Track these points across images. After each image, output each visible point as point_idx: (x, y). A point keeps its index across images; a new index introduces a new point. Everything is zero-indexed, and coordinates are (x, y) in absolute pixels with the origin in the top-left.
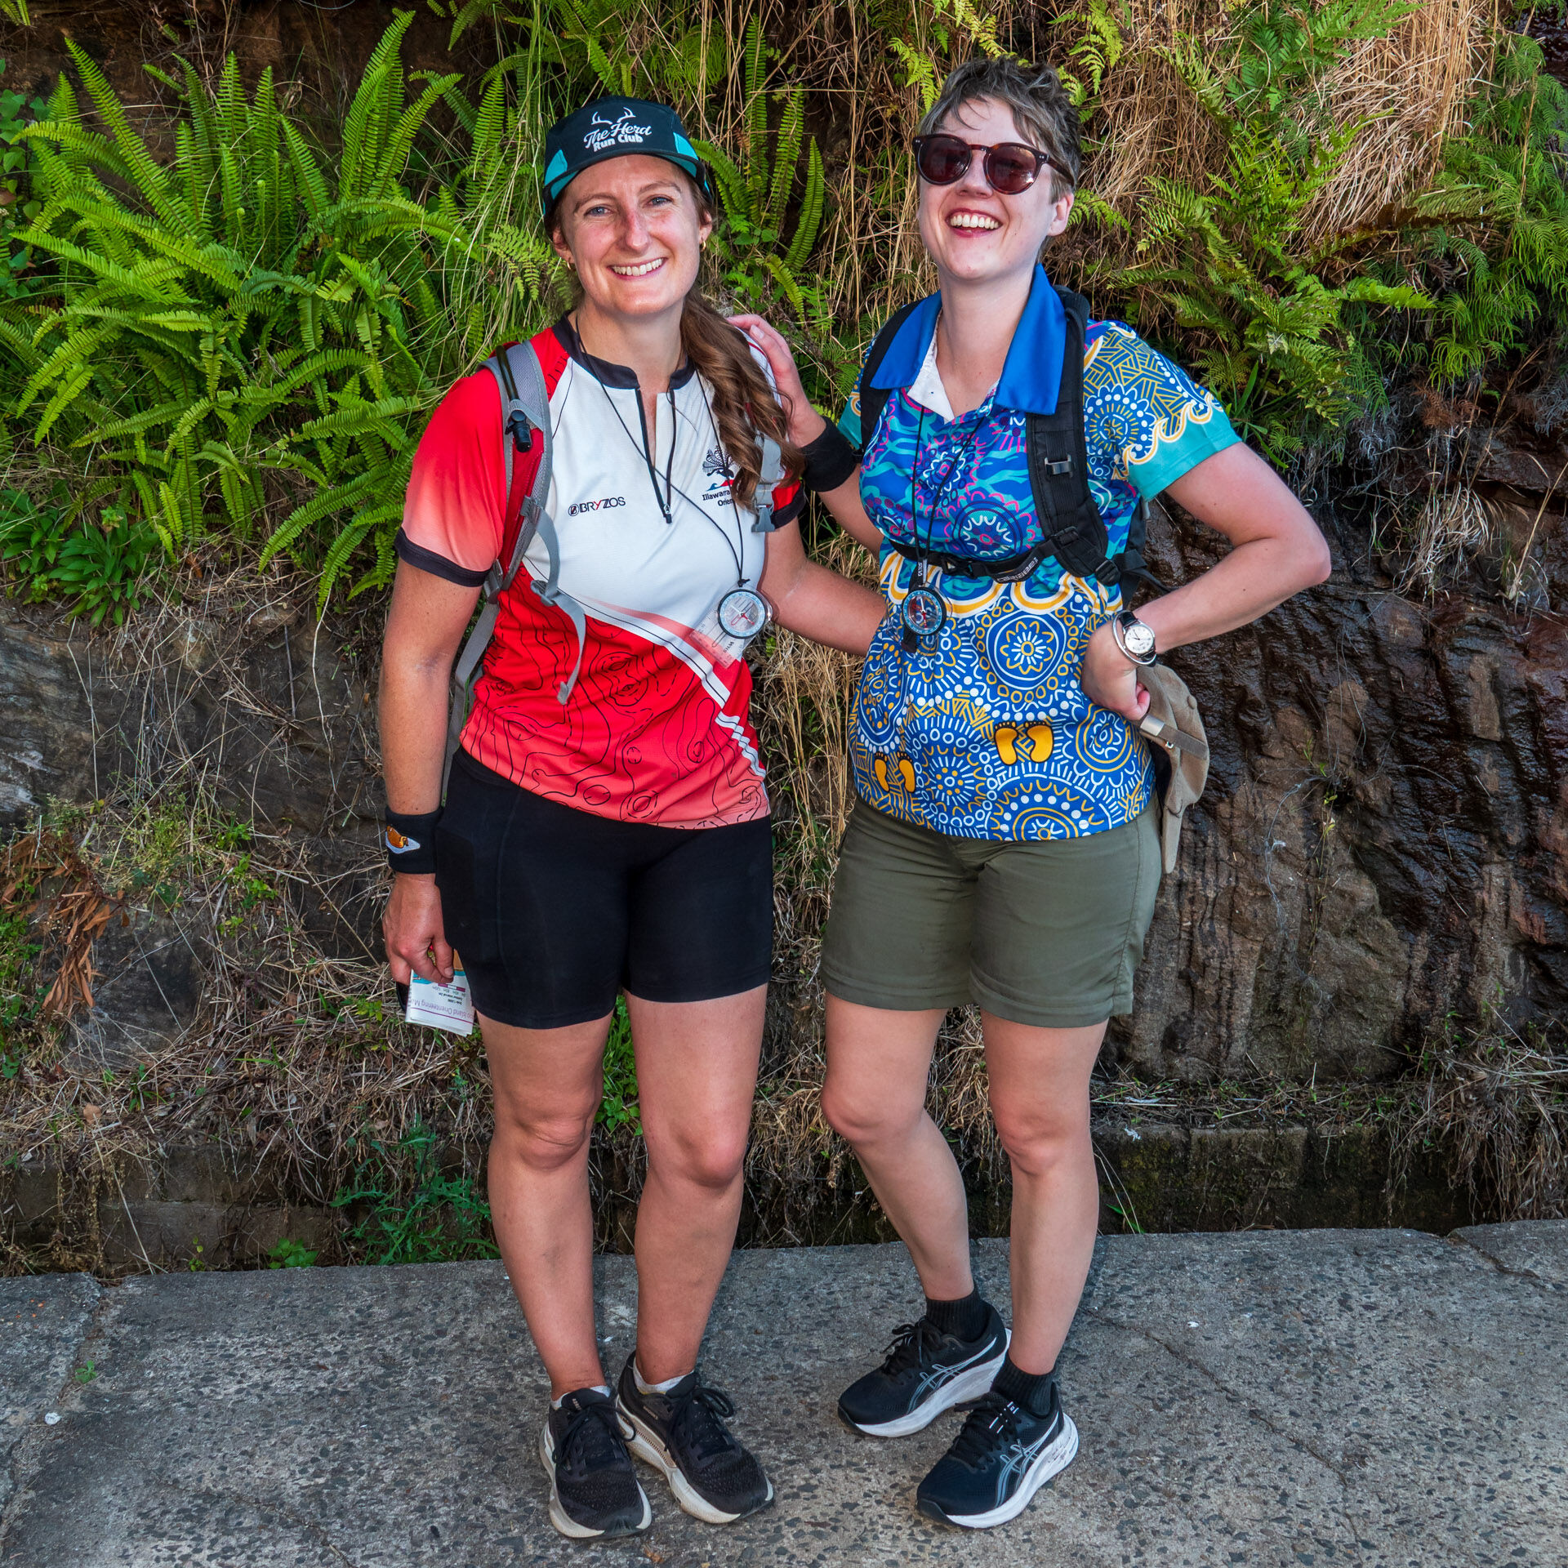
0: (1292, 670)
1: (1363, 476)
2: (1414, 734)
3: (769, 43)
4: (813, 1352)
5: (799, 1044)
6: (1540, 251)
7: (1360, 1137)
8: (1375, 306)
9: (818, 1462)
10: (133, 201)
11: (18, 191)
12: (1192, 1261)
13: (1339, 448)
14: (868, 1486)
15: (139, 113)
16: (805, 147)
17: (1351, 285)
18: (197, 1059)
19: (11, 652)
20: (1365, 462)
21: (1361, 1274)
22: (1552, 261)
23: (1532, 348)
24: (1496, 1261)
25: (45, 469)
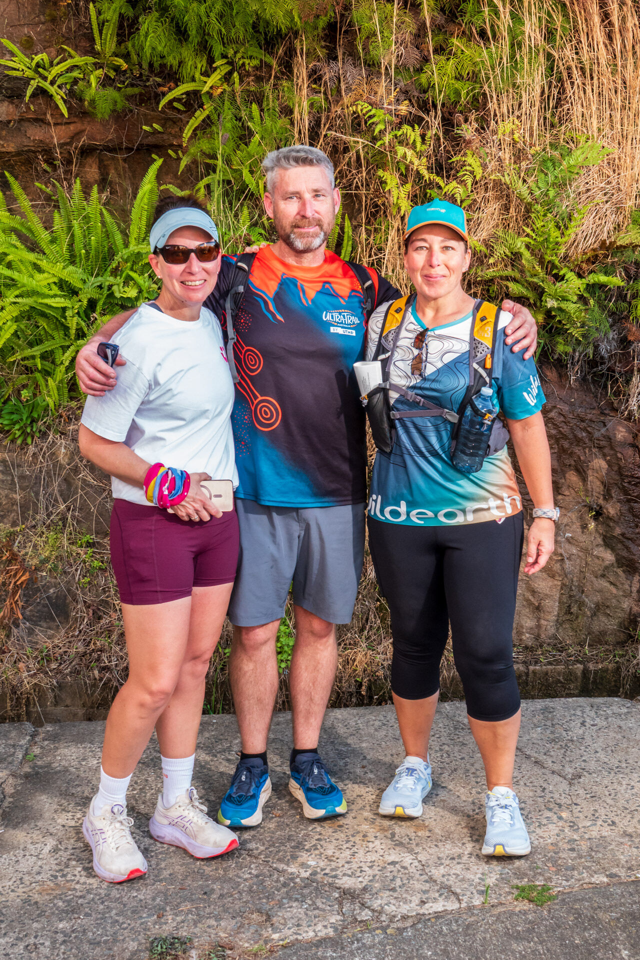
0: (572, 454)
2: (629, 483)
7: (608, 669)
13: (590, 351)
16: (343, 218)
17: (591, 276)
20: (602, 357)
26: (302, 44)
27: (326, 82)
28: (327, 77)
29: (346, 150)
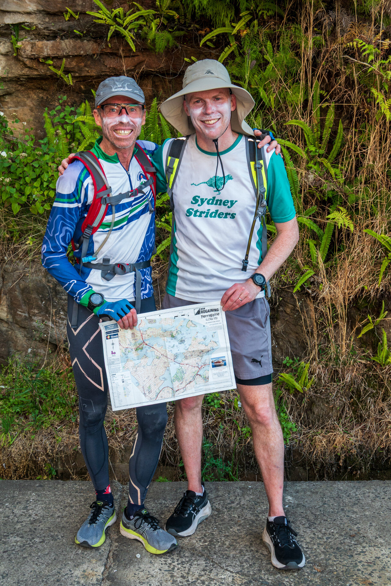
3: (322, 89)
4: (354, 512)
5: (329, 418)
9: (364, 544)
11: (71, 138)
14: (382, 552)
16: (336, 123)
18: (132, 418)
27: (325, 27)
28: (327, 21)
29: (338, 75)
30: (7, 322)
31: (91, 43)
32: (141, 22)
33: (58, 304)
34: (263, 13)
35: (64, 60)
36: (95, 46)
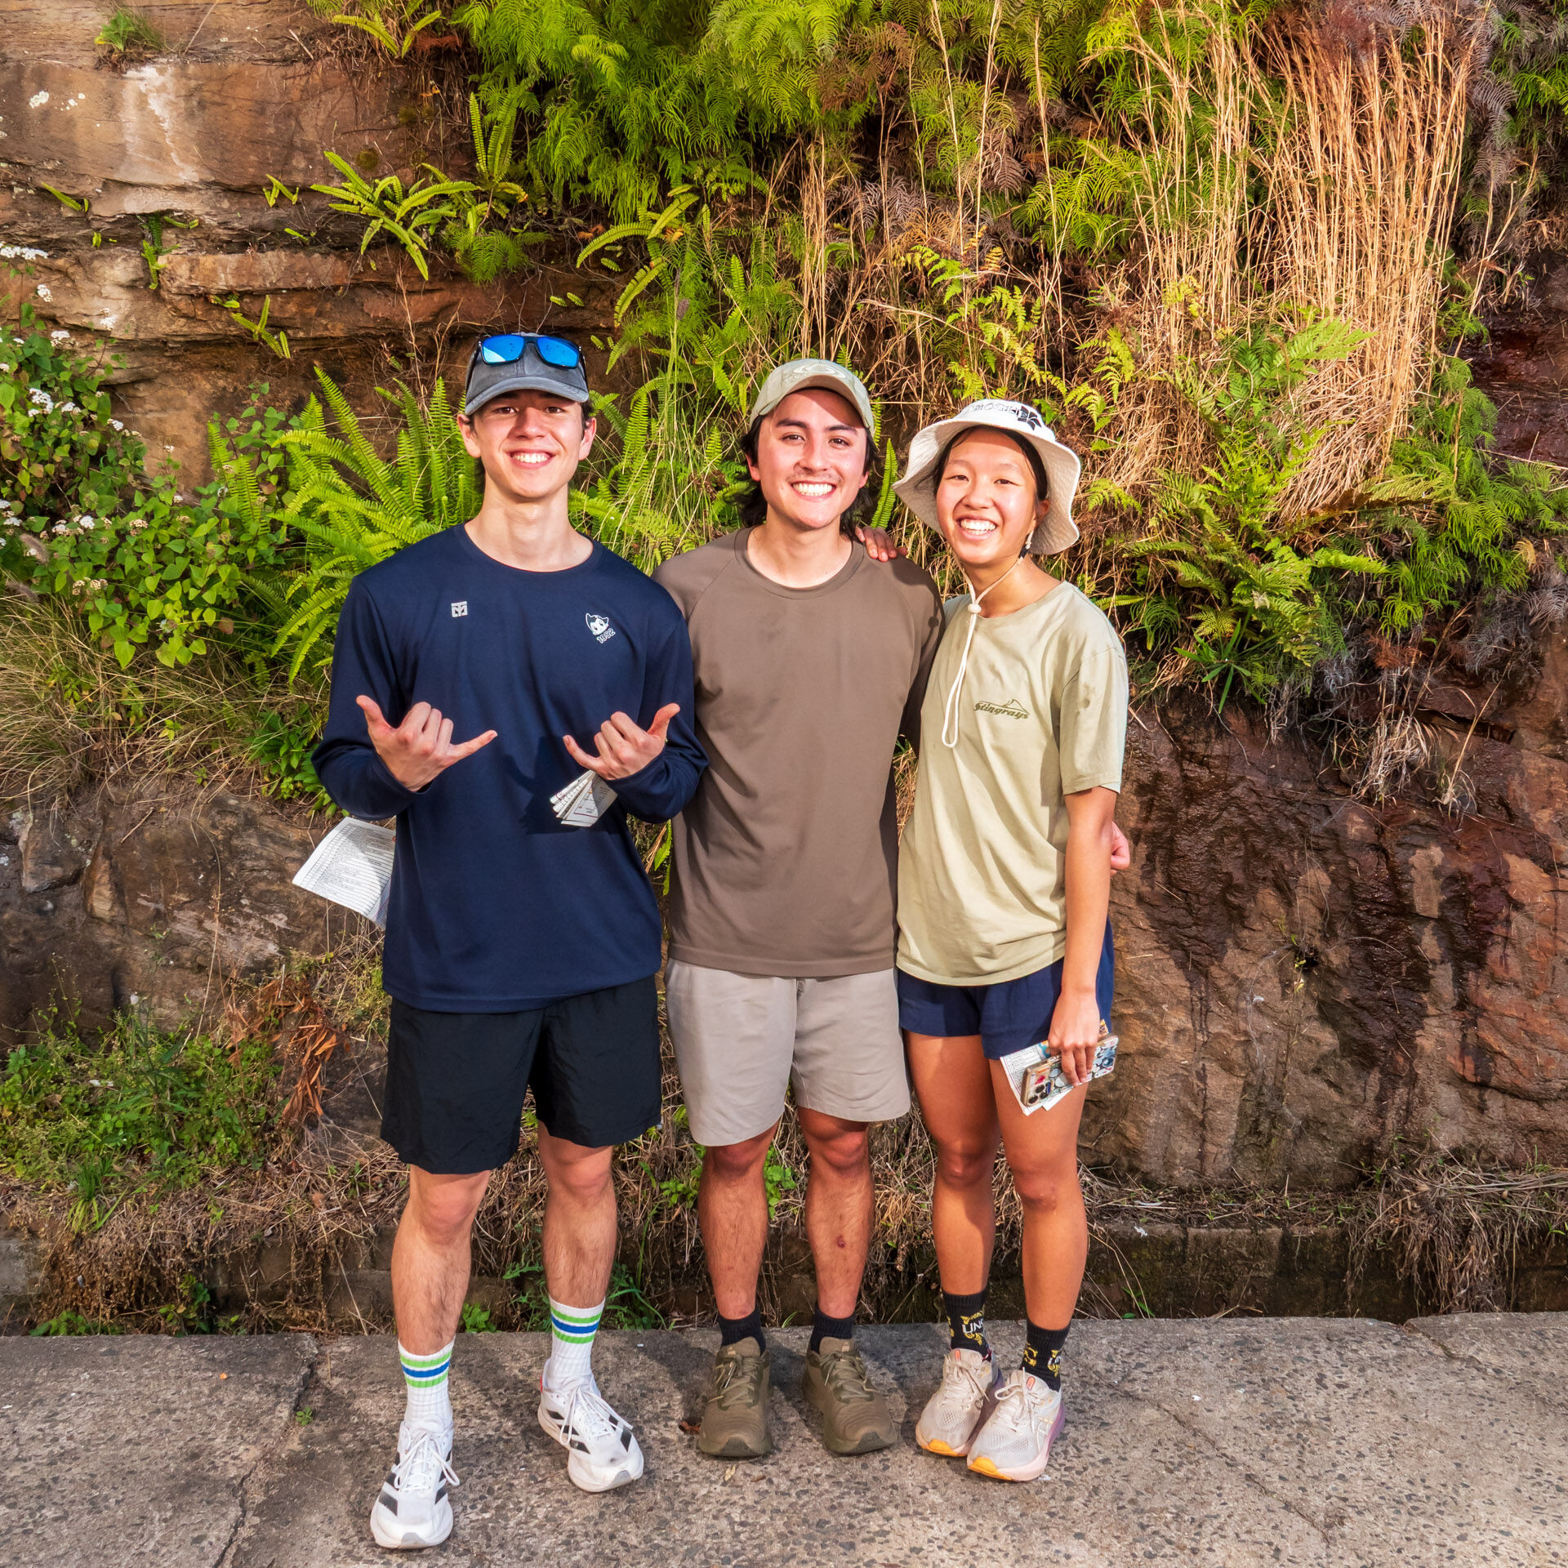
0: (1268, 860)
1: (1325, 706)
2: (1368, 911)
6: (1469, 528)
7: (1325, 1237)
8: (1335, 571)
10: (364, 491)
11: (279, 483)
12: (1193, 1342)
13: (1307, 684)
15: (371, 424)
17: (1318, 554)
19: (263, 837)
20: (1327, 694)
21: (1333, 1357)
22: (1481, 536)
23: (1463, 604)
24: (1445, 1348)
25: (293, 695)
26: (818, 156)
27: (857, 220)
28: (861, 207)
29: (889, 332)
30: (112, 924)
31: (331, 259)
32: (445, 210)
33: (235, 879)
34: (719, 190)
35: (268, 299)
36: (340, 266)
